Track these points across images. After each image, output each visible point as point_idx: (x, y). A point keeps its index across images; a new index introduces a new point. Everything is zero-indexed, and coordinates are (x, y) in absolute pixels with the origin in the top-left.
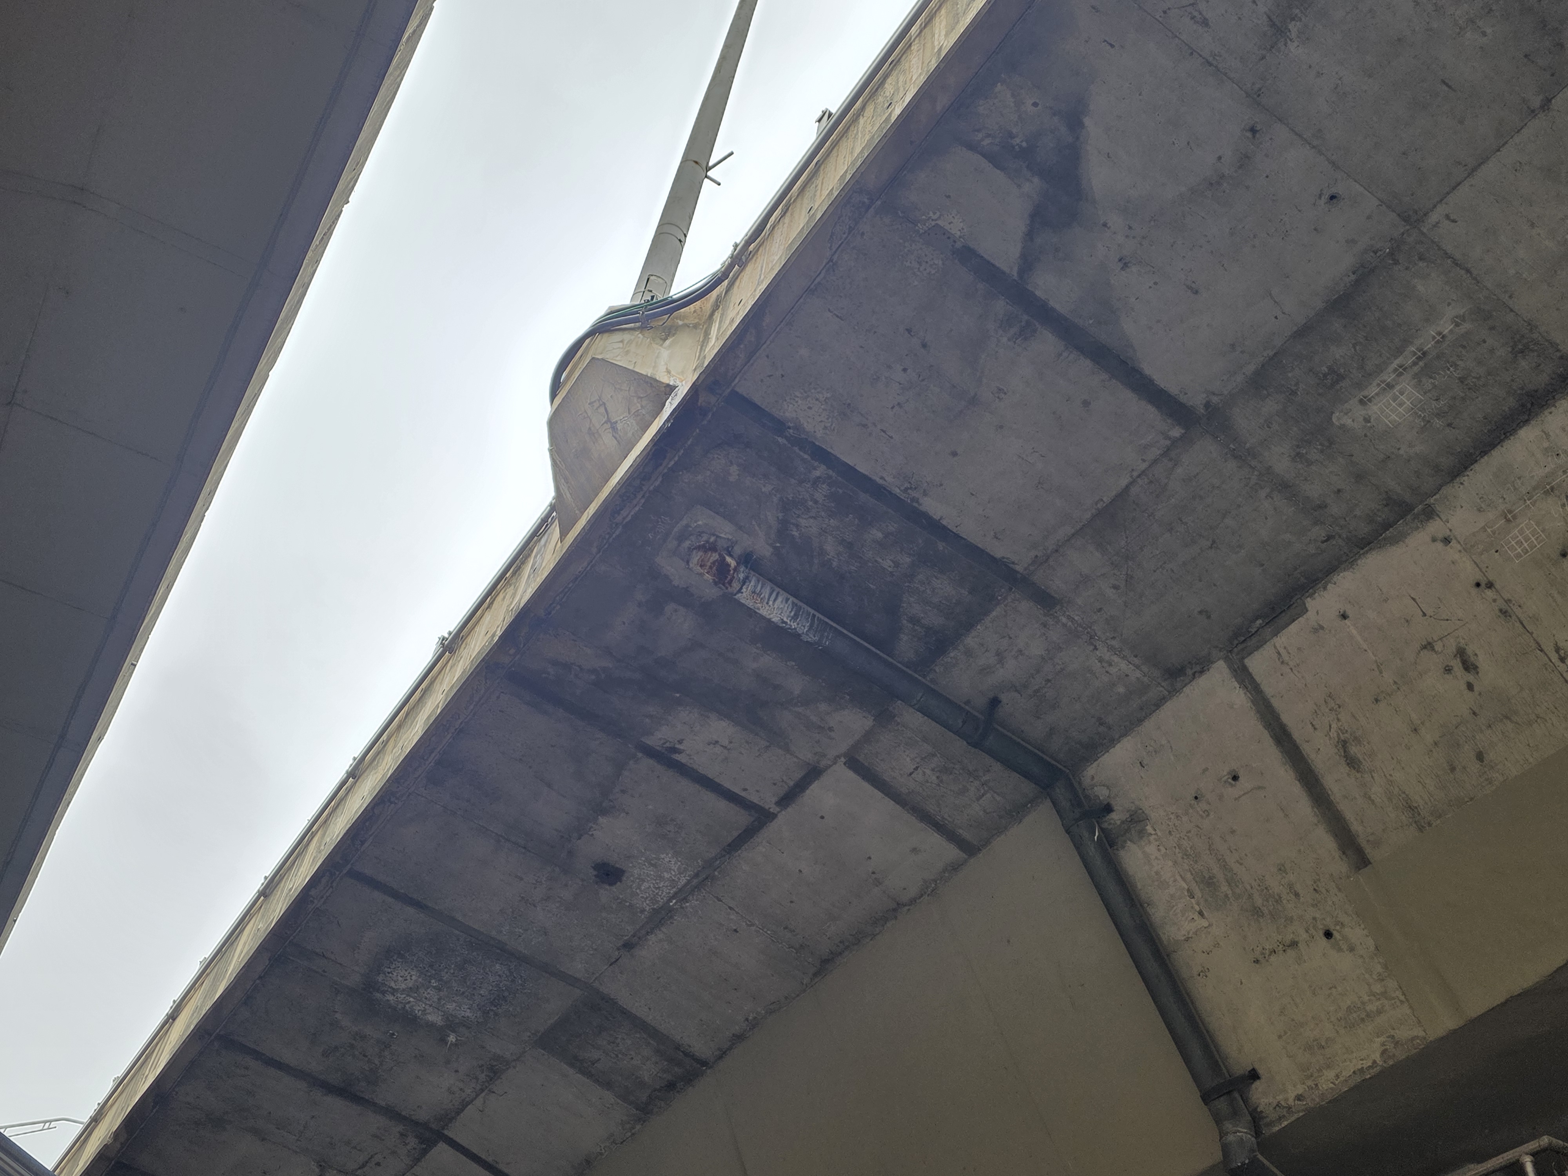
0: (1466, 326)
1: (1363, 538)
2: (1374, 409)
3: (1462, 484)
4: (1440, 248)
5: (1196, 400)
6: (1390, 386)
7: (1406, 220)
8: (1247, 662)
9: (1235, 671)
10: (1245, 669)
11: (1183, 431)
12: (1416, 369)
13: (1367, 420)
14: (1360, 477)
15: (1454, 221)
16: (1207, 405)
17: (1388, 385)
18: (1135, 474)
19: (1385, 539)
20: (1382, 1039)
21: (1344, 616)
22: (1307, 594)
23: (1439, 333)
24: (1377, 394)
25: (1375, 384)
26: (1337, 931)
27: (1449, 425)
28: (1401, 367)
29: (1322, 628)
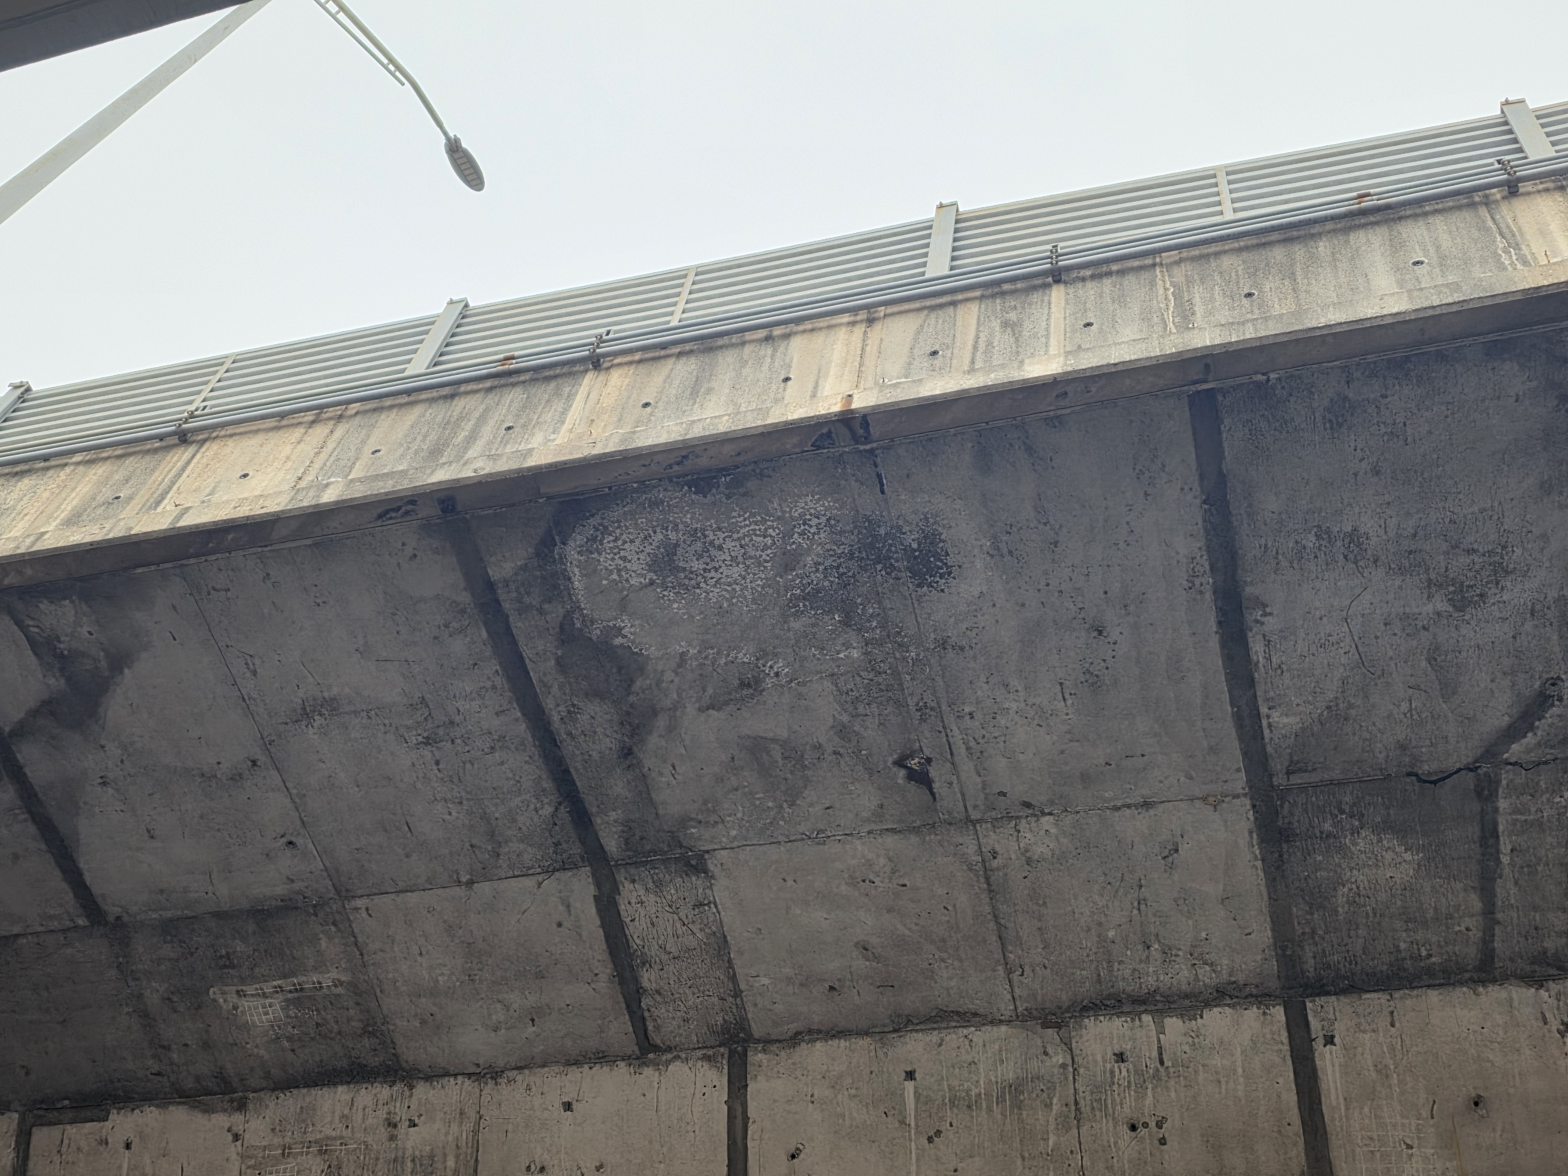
0: (339, 990)
1: (185, 1091)
2: (245, 1003)
3: (277, 1098)
4: (350, 926)
5: (113, 911)
6: (265, 996)
7: (338, 892)
8: (34, 1130)
9: (21, 1131)
10: (30, 1134)
11: (88, 924)
12: (290, 996)
13: (235, 1008)
14: (206, 1046)
15: (370, 916)
16: (118, 918)
17: (264, 994)
18: (29, 931)
19: (199, 1102)
21: (128, 1146)
22: (117, 1105)
23: (320, 983)
24: (252, 995)
25: (254, 986)
27: (293, 1050)
28: (280, 987)
29: (107, 1143)
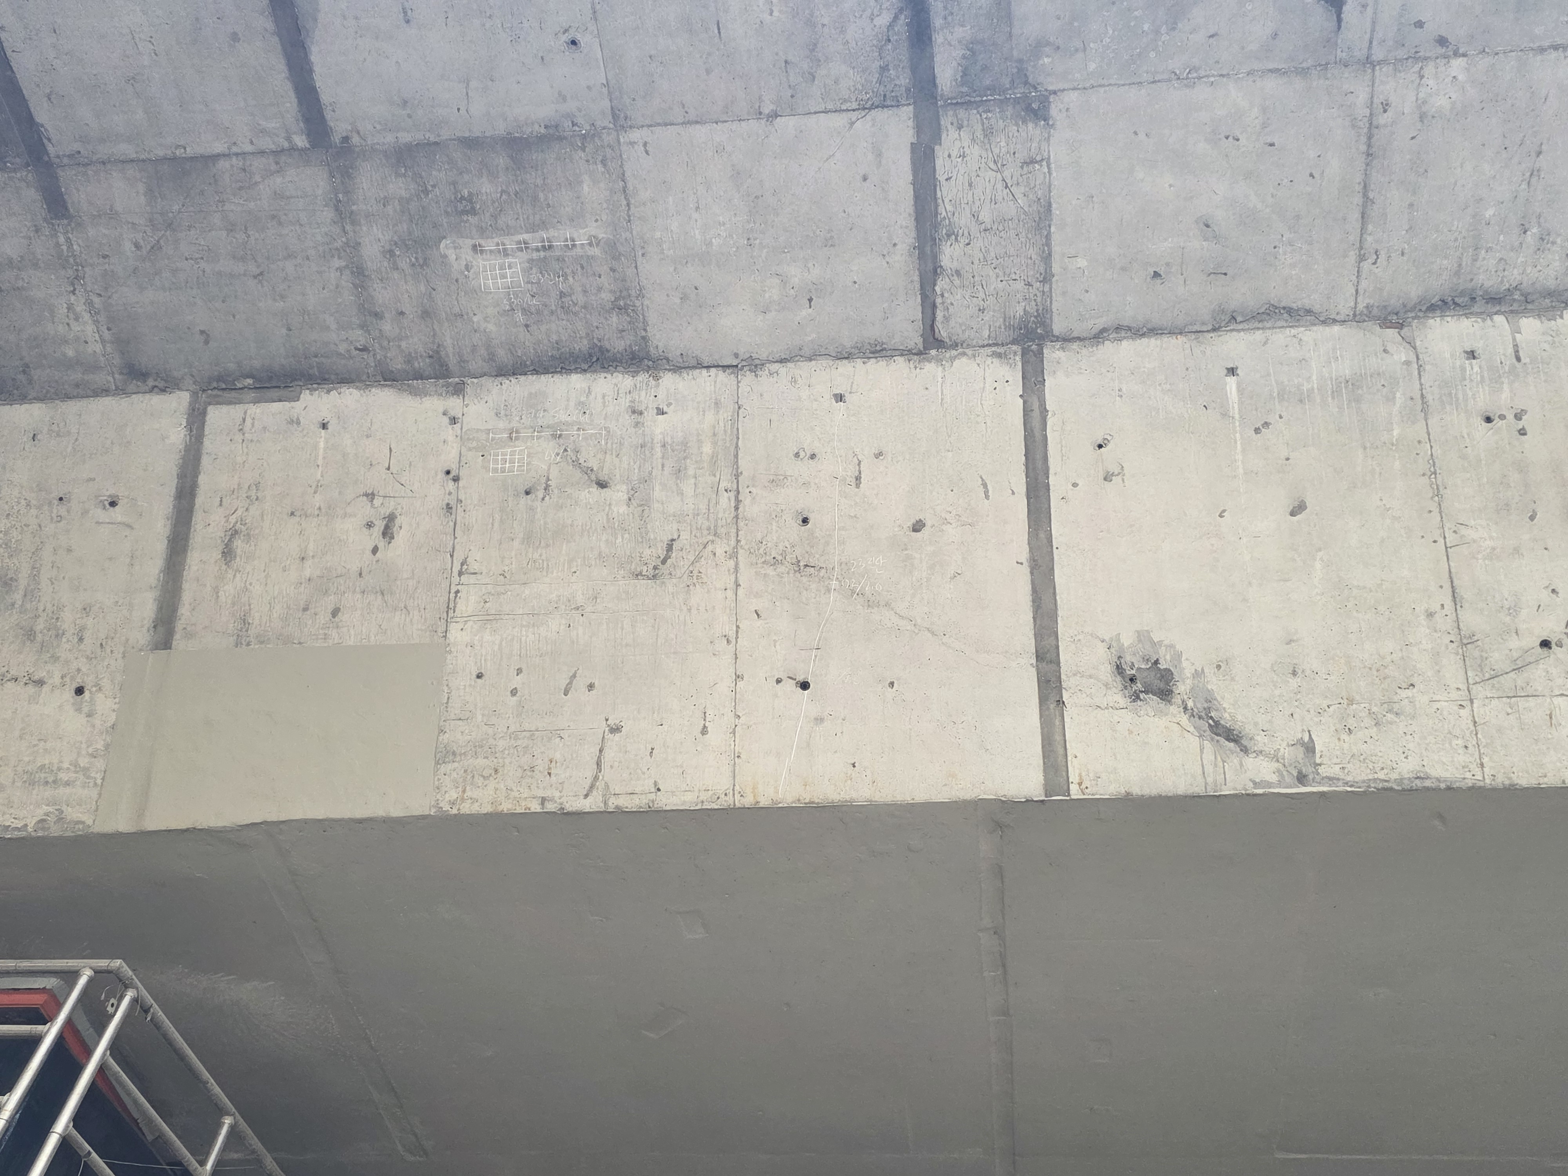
0: (596, 251)
1: (392, 372)
2: (480, 262)
3: (501, 384)
4: (621, 166)
5: (339, 127)
6: (506, 254)
7: (615, 117)
8: (211, 409)
9: (194, 410)
10: (204, 413)
11: (308, 146)
12: (535, 255)
13: (468, 268)
14: (426, 314)
15: (647, 152)
16: (346, 139)
17: (505, 250)
18: (235, 149)
19: (409, 385)
20: (50, 809)
21: (324, 426)
22: (310, 386)
23: (573, 240)
24: (491, 251)
25: (496, 240)
26: (91, 692)
27: (527, 326)
28: (525, 243)
29: (298, 423)
